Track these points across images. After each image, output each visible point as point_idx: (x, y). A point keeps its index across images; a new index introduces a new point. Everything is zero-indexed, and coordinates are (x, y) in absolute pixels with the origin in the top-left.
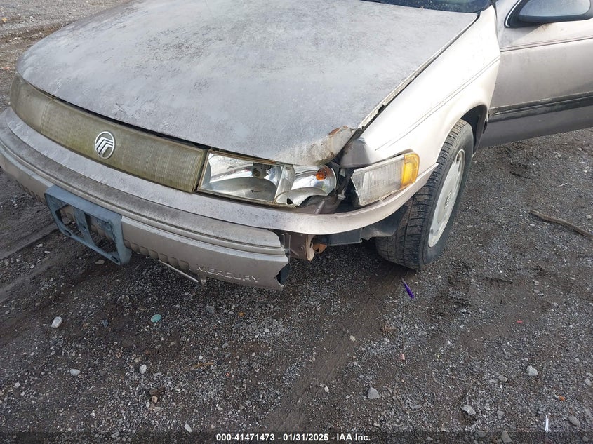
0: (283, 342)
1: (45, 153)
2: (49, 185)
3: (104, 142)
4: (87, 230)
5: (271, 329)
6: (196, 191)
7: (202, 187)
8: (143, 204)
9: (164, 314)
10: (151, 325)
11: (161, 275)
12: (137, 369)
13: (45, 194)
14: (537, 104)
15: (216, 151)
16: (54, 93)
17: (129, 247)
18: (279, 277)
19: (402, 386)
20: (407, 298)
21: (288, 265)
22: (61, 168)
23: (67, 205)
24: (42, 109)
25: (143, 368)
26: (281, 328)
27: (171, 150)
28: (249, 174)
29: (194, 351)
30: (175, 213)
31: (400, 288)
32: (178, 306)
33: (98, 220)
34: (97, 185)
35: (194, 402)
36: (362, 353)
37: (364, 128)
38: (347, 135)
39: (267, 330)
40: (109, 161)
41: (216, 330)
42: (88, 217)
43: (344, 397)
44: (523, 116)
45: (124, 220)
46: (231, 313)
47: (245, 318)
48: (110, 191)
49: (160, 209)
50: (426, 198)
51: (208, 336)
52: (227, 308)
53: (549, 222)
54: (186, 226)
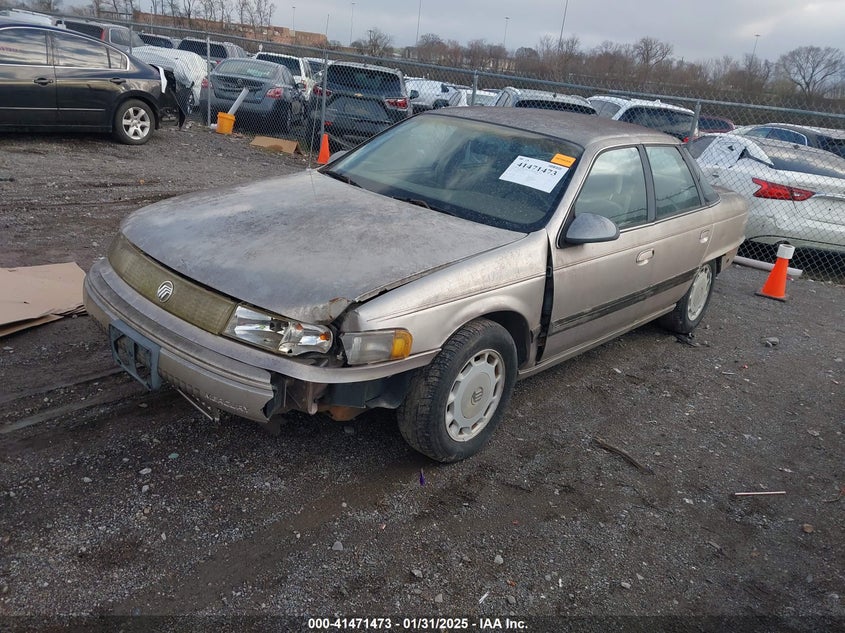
0: (278, 496)
1: (120, 294)
2: (115, 318)
3: (165, 290)
4: (133, 358)
5: (271, 484)
6: (221, 335)
7: (227, 331)
8: (179, 339)
9: (181, 454)
10: (166, 460)
11: (193, 425)
12: (140, 489)
13: (110, 325)
14: (583, 314)
15: (245, 304)
16: (141, 247)
17: (161, 376)
18: (265, 410)
19: (368, 546)
20: (418, 484)
21: (273, 399)
22: (128, 307)
23: (124, 336)
24: (129, 259)
25: (145, 488)
26: (282, 484)
27: (211, 300)
28: (267, 329)
29: (196, 487)
30: (199, 348)
31: (416, 476)
32: (197, 451)
33: (143, 348)
34: (150, 322)
35: (179, 521)
36: (347, 517)
37: (361, 303)
38: (344, 304)
39: (267, 484)
40: (165, 304)
41: (222, 476)
42: (136, 345)
43: (311, 544)
44: (574, 326)
45: (162, 351)
46: (242, 465)
47: (254, 471)
48: (158, 327)
49: (189, 344)
50: (436, 380)
51: (213, 478)
52: (241, 461)
53: (606, 449)
54: (204, 360)
